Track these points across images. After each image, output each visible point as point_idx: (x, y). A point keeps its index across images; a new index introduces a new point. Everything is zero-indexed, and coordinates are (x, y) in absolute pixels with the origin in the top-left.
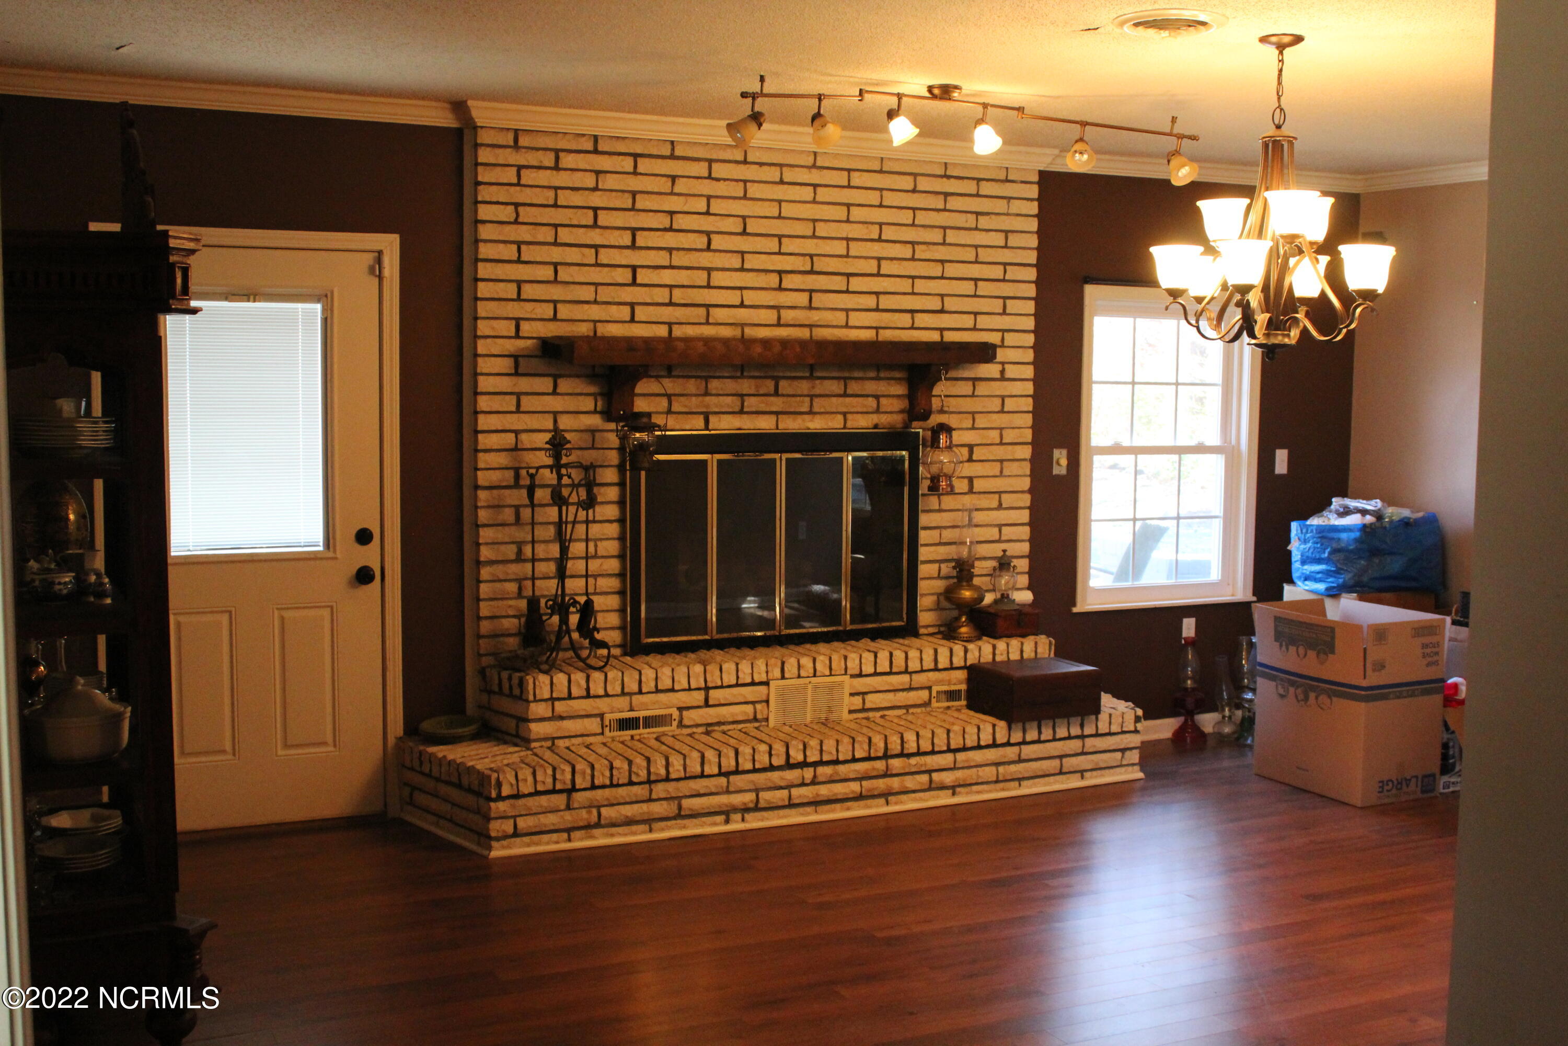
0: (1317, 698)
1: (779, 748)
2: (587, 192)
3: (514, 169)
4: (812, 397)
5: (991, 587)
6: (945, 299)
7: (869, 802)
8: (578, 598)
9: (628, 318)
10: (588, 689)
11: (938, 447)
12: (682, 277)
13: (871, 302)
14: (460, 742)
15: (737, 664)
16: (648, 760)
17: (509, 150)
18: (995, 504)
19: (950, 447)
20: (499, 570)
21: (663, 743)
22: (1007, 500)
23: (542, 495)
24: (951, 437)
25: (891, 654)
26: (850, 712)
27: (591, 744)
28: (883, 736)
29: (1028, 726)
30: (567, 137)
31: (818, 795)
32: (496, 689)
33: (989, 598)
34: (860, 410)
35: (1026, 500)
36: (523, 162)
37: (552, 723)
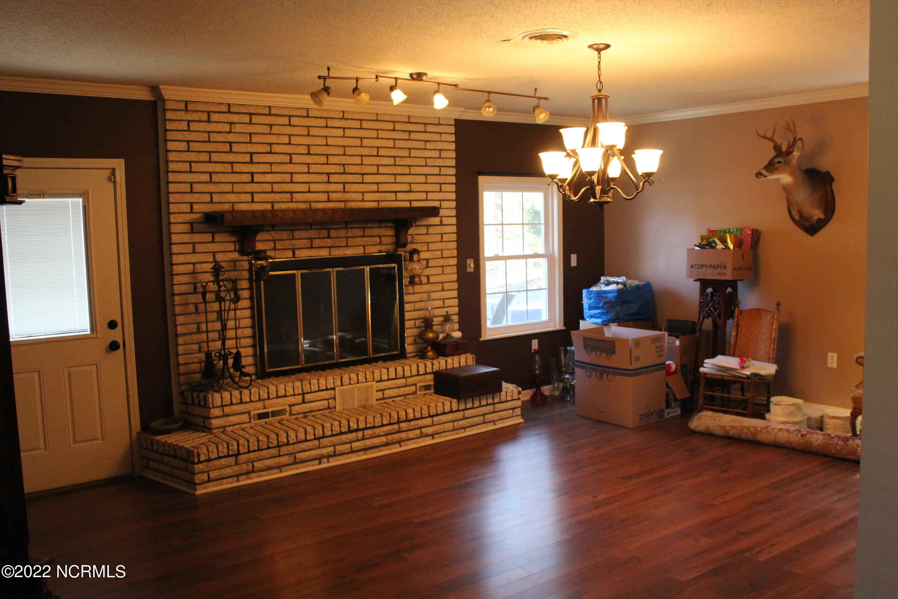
0: (607, 376)
1: (344, 423)
2: (225, 134)
3: (186, 123)
4: (347, 238)
5: (441, 331)
6: (412, 185)
7: (391, 446)
8: (232, 351)
9: (250, 201)
10: (241, 399)
11: (413, 261)
12: (277, 178)
13: (374, 188)
14: (172, 432)
15: (318, 380)
16: (277, 435)
17: (182, 112)
18: (441, 289)
19: (419, 261)
20: (188, 339)
21: (283, 424)
22: (446, 286)
23: (210, 296)
24: (419, 256)
25: (396, 369)
26: (377, 400)
27: (244, 428)
28: (396, 412)
29: (467, 400)
30: (214, 105)
31: (365, 445)
32: (190, 402)
33: (441, 336)
34: (372, 244)
35: (455, 285)
36: (190, 119)
37: (223, 418)
